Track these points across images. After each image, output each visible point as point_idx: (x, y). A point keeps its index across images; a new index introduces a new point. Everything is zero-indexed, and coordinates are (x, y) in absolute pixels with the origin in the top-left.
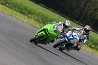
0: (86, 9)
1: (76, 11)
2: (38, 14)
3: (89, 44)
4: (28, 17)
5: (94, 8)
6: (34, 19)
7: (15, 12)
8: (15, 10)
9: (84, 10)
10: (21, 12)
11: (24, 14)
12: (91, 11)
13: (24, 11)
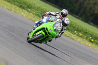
0: (86, 3)
1: (76, 5)
2: (38, 9)
3: (88, 39)
4: (28, 11)
5: (94, 2)
6: (33, 14)
7: (14, 6)
8: (14, 4)
9: (84, 4)
10: (21, 6)
11: (23, 8)
12: (91, 5)
13: (23, 5)
